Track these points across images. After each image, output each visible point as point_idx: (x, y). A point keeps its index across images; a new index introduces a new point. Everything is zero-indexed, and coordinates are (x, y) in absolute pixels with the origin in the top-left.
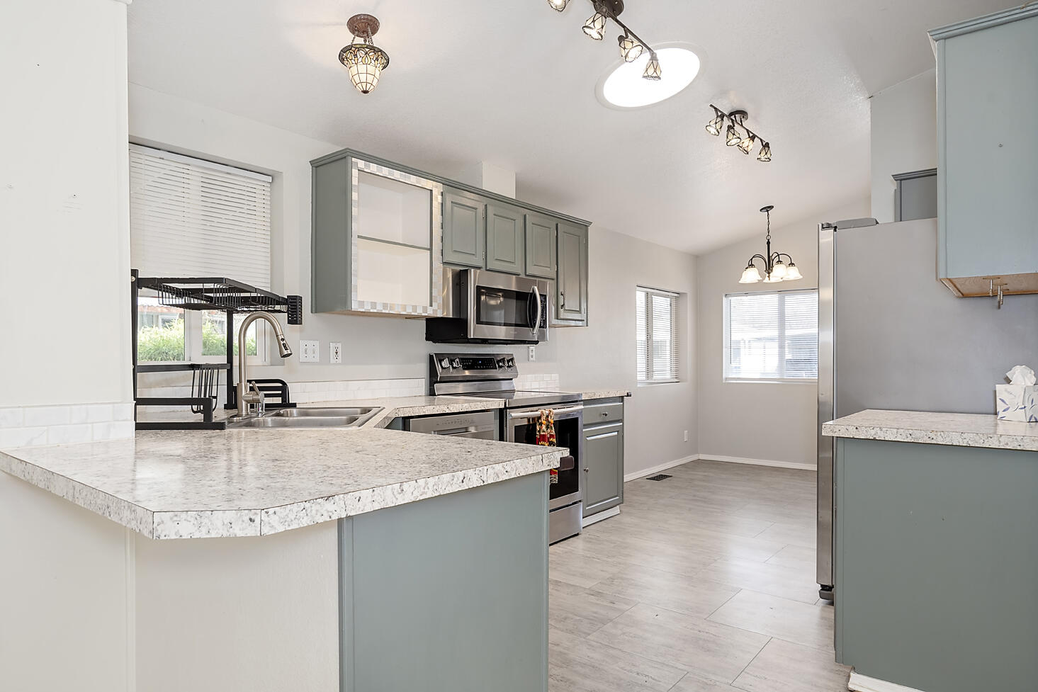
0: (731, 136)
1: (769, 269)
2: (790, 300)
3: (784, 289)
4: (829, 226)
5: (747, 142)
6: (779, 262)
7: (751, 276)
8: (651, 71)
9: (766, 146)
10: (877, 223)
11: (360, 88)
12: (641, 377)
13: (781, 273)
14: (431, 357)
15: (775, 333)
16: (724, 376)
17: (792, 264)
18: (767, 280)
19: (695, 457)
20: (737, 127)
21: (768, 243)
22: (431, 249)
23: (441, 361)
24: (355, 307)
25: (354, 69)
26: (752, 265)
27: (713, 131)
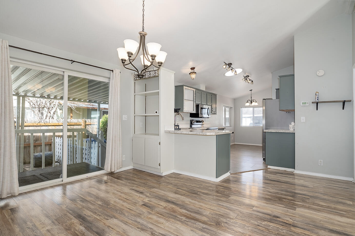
0: (246, 80)
1: (251, 103)
2: (255, 109)
3: (254, 107)
4: (264, 99)
5: (249, 81)
6: (254, 101)
7: (248, 104)
8: (235, 74)
9: (252, 81)
10: (272, 99)
11: (193, 78)
12: (224, 125)
13: (254, 104)
14: (191, 120)
15: (252, 116)
16: (241, 125)
17: (256, 102)
18: (251, 105)
19: (234, 143)
20: (247, 79)
21: (251, 97)
22: (194, 101)
23: (193, 121)
24: (184, 111)
25: (192, 75)
26: (248, 102)
27: (243, 80)
